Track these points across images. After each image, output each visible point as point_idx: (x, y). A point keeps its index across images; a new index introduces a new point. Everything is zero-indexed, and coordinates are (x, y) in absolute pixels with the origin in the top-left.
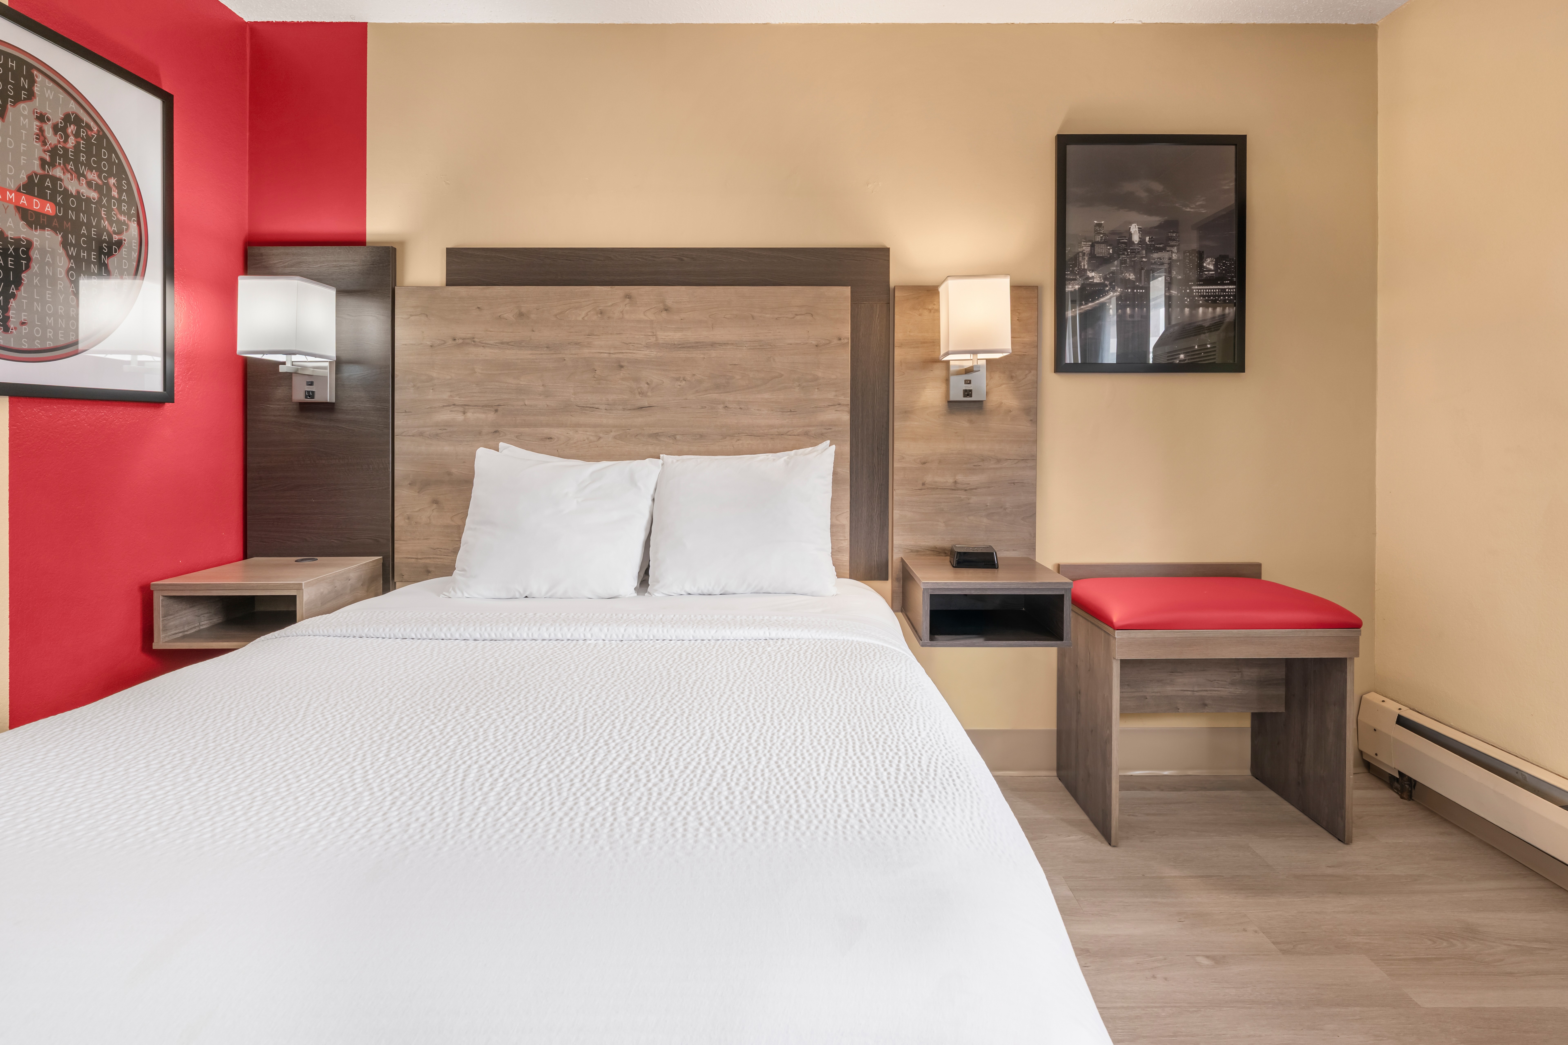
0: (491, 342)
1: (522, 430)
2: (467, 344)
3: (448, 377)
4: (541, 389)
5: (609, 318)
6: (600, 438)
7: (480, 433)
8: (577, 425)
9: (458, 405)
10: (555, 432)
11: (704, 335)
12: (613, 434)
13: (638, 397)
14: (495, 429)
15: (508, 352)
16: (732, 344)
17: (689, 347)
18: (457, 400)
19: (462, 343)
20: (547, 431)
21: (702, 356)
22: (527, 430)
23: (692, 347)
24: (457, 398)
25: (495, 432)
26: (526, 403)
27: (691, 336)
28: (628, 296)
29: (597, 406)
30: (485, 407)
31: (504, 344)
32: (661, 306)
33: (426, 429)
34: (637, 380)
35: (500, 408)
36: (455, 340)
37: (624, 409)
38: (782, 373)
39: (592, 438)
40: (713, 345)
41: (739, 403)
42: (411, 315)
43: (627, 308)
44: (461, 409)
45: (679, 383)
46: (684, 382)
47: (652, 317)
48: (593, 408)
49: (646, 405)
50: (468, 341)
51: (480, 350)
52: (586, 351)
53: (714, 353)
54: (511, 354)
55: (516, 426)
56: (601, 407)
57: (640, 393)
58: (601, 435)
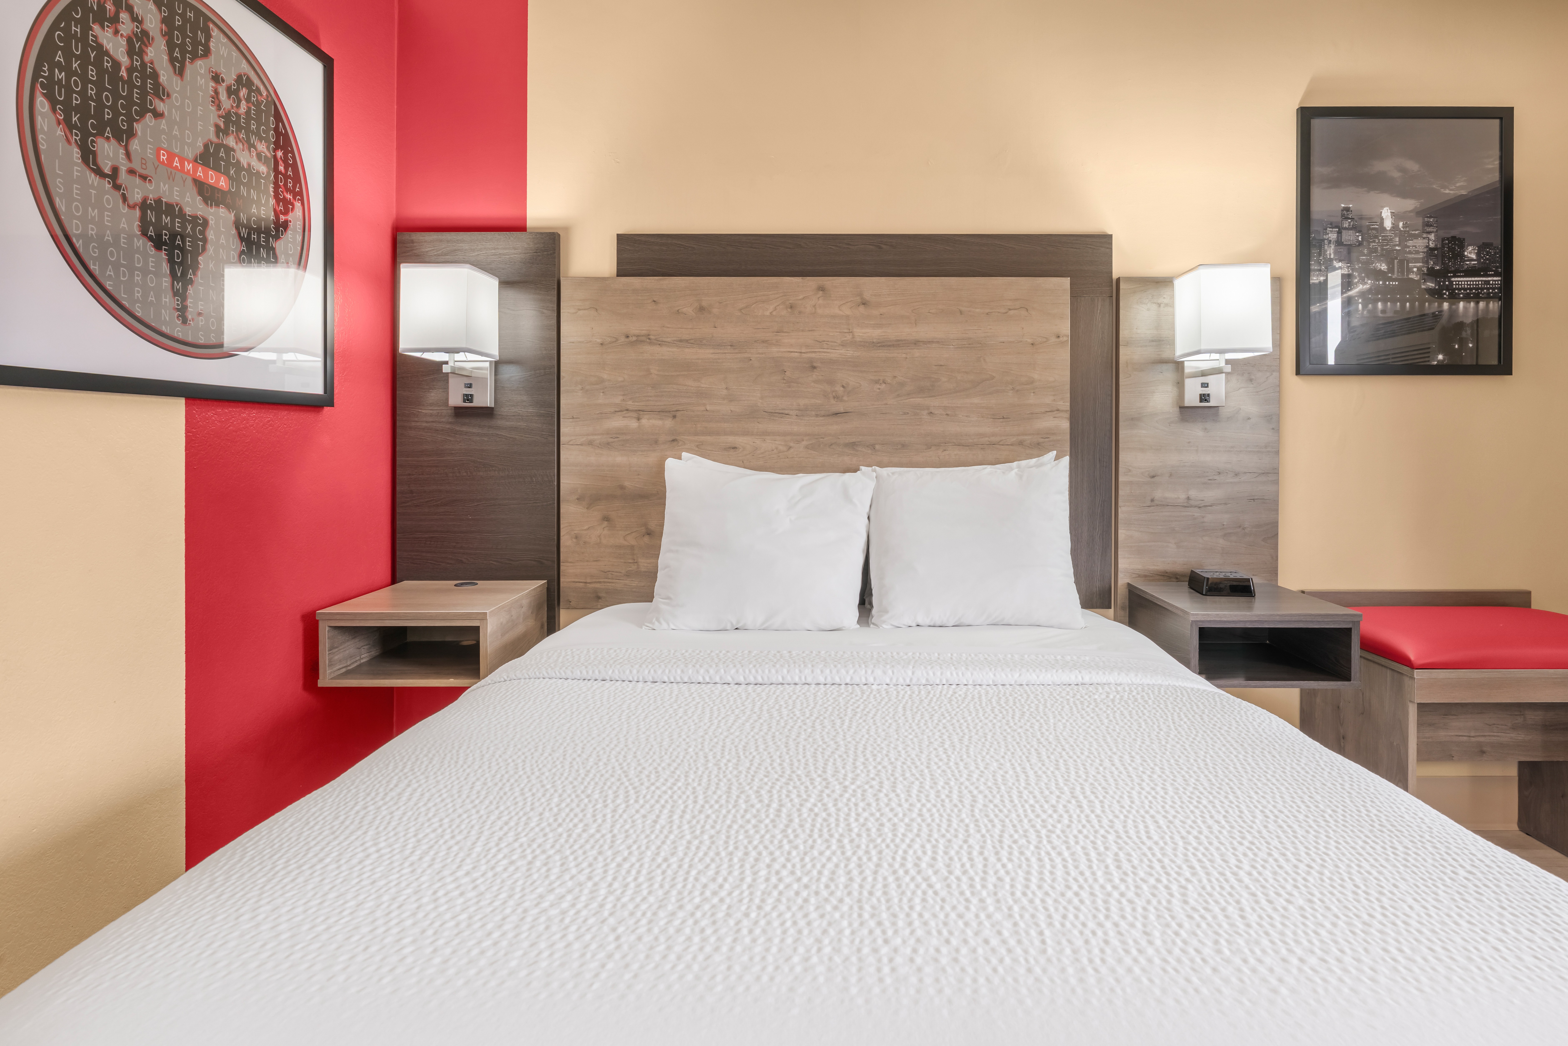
0: (669, 340)
1: (702, 438)
2: (642, 341)
3: (620, 379)
4: (725, 392)
5: (800, 312)
6: (790, 447)
7: (656, 442)
8: (764, 434)
9: (632, 411)
10: (740, 441)
11: (906, 332)
12: (805, 443)
13: (833, 401)
14: (674, 438)
15: (687, 350)
16: (938, 342)
17: (889, 346)
18: (630, 404)
19: (637, 341)
20: (731, 439)
21: (904, 356)
22: (708, 438)
23: (893, 346)
24: (630, 403)
25: (673, 440)
26: (708, 408)
27: (892, 333)
28: (821, 289)
29: (786, 412)
30: (662, 412)
31: (682, 342)
32: (858, 299)
33: (596, 437)
34: (831, 382)
35: (678, 414)
36: (628, 337)
37: (817, 416)
38: (994, 374)
39: (781, 448)
40: (916, 343)
41: (945, 408)
42: (579, 310)
43: (821, 301)
44: (635, 415)
45: (878, 386)
46: (884, 385)
47: (848, 312)
48: (783, 414)
49: (842, 410)
50: (643, 338)
51: (656, 349)
52: (775, 351)
53: (917, 353)
54: (690, 354)
55: (696, 434)
56: (791, 413)
57: (834, 398)
58: (792, 444)
